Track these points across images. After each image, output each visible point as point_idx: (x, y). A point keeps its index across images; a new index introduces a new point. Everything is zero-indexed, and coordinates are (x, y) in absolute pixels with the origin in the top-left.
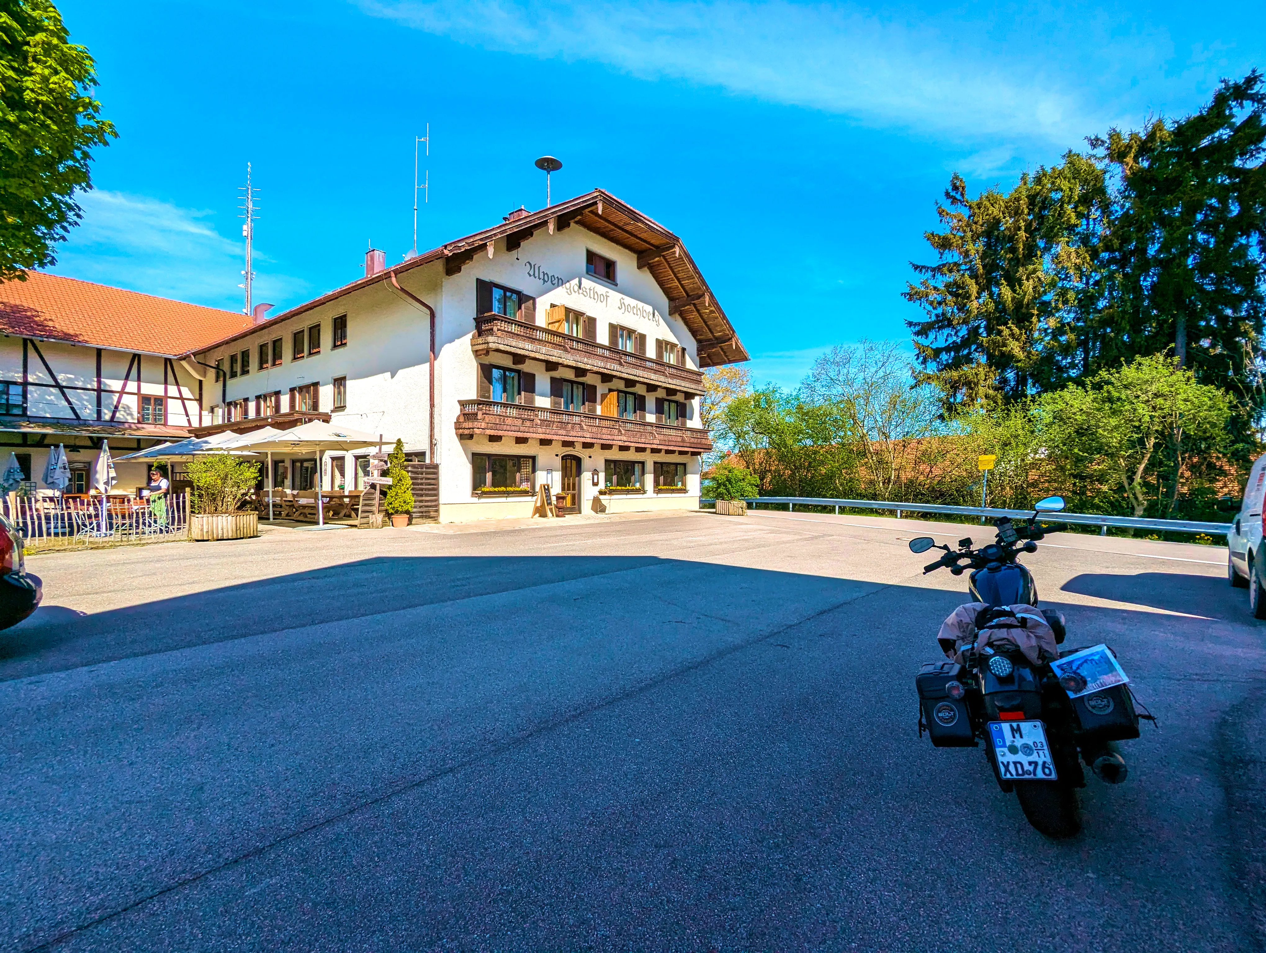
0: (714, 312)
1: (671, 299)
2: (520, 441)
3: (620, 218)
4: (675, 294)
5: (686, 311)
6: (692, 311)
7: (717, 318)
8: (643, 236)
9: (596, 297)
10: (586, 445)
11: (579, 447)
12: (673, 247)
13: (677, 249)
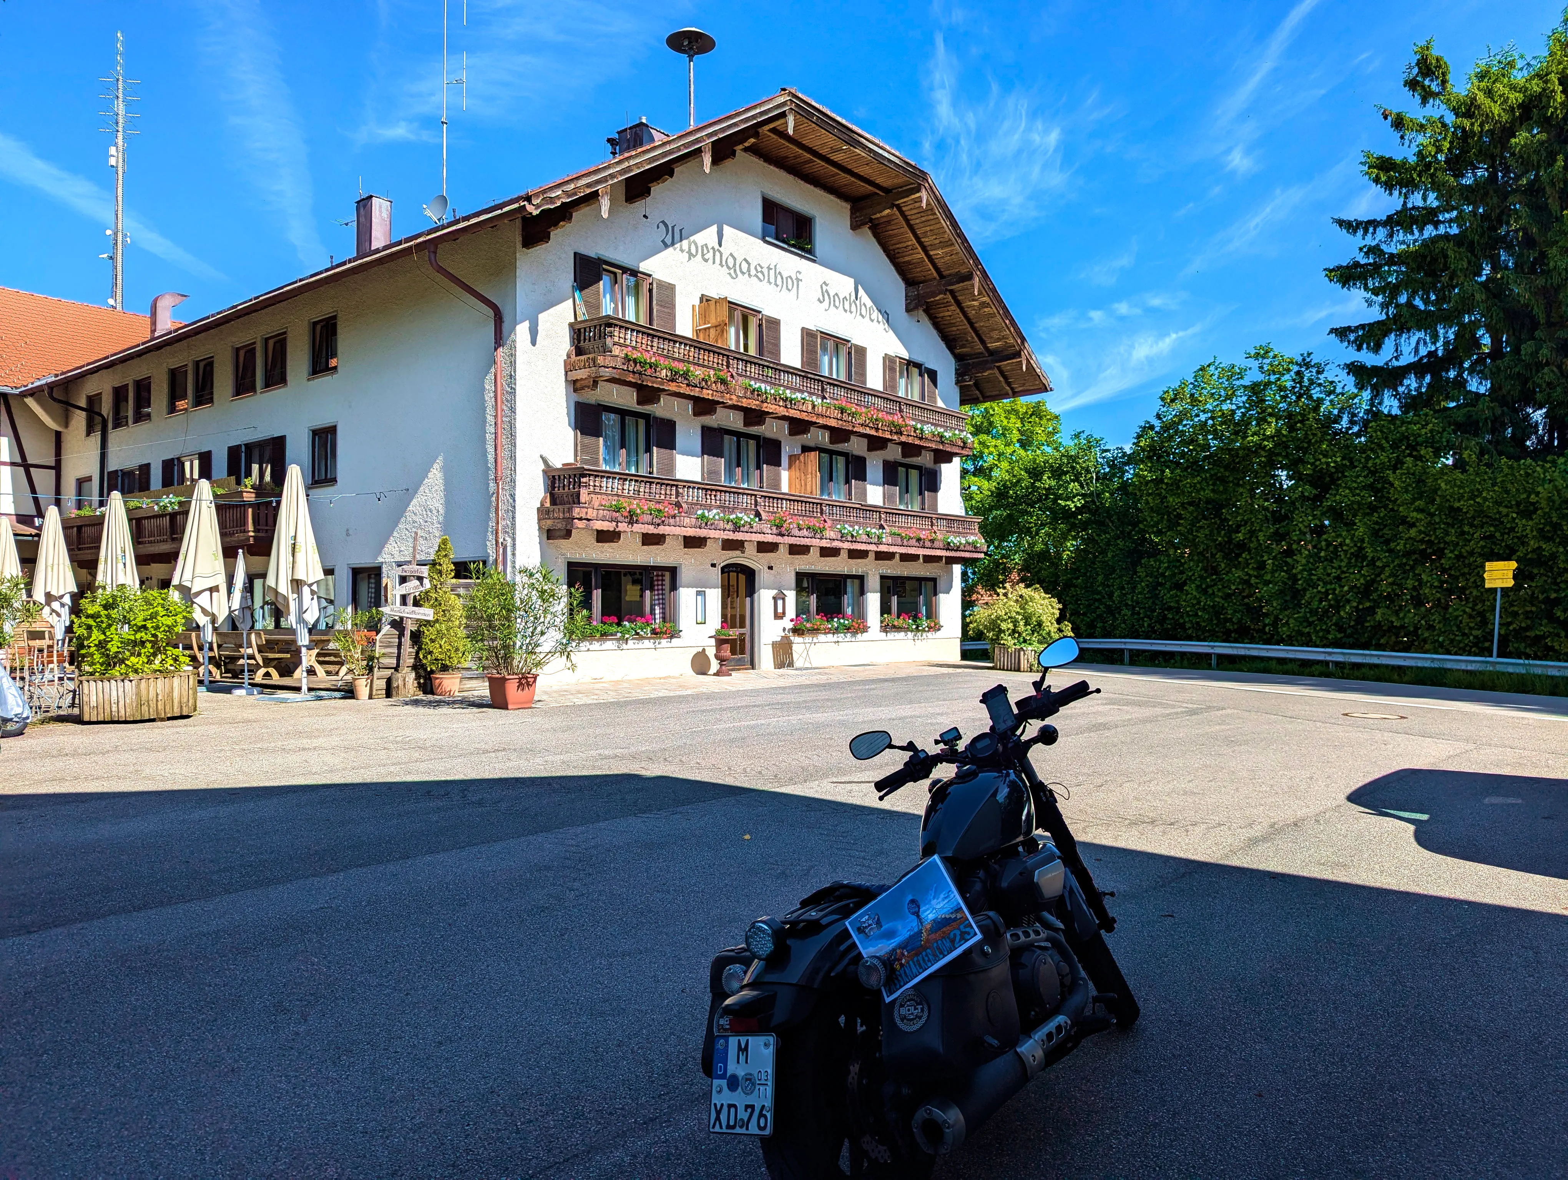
0: (988, 305)
1: (910, 282)
2: (650, 540)
3: (823, 140)
4: (917, 273)
5: (937, 303)
6: (947, 305)
7: (992, 315)
8: (863, 171)
9: (779, 282)
10: (765, 547)
11: (751, 550)
12: (918, 190)
13: (924, 194)
